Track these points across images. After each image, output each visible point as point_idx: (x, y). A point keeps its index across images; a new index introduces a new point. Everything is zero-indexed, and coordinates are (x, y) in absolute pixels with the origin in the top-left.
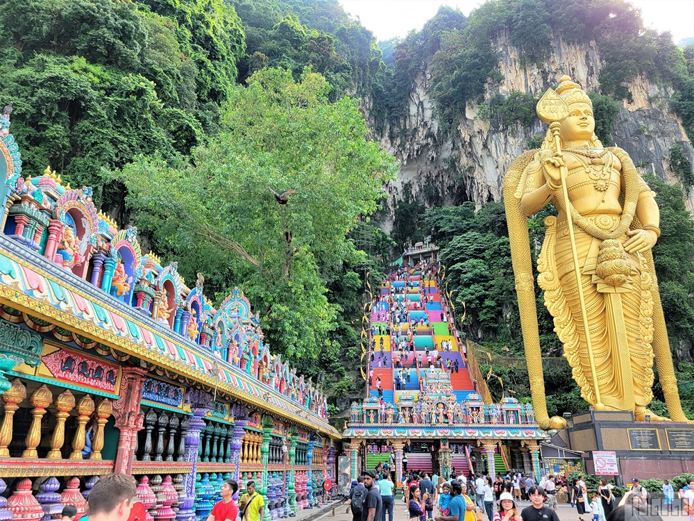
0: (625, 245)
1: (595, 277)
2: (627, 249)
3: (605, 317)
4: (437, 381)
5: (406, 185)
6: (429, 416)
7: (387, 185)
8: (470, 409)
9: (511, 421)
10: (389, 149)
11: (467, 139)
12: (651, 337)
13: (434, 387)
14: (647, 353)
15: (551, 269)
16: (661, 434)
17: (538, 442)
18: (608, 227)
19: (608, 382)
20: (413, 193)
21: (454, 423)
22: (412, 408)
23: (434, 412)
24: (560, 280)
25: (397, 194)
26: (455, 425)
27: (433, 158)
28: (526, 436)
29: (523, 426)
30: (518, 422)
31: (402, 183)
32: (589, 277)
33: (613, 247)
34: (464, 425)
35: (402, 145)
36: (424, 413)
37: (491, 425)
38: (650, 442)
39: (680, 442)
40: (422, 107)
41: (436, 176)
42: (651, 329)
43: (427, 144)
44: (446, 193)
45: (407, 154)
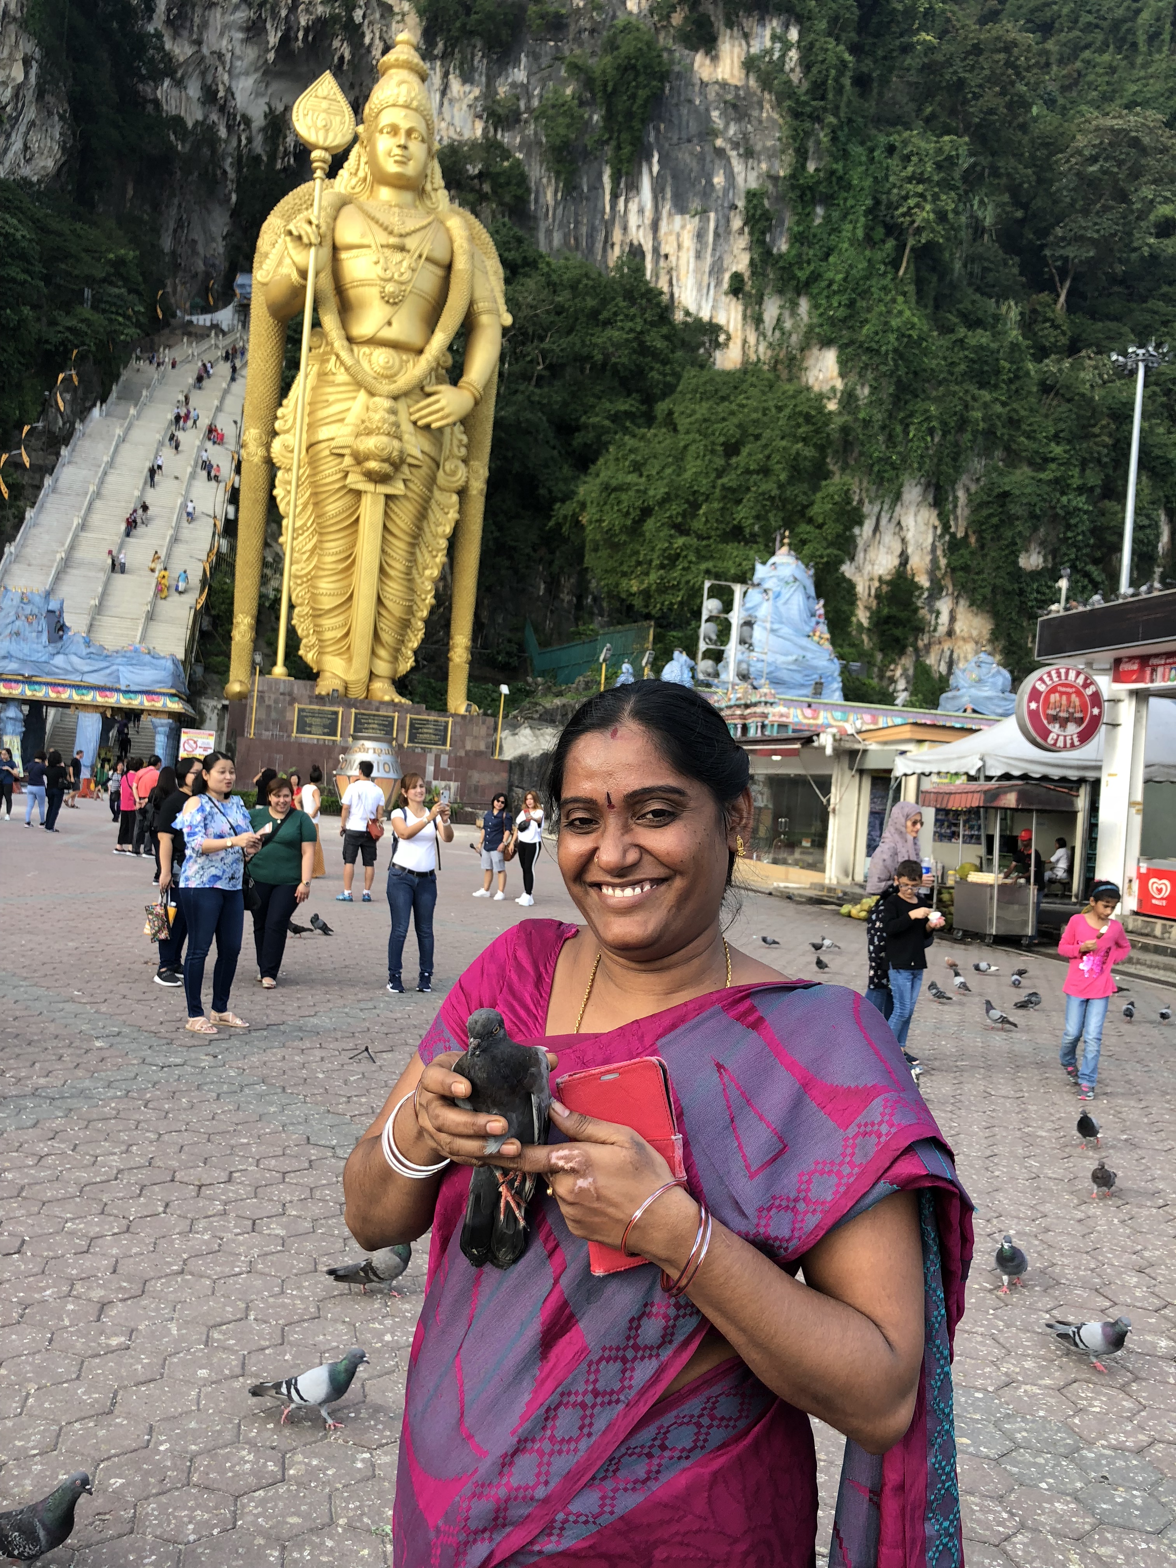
0: (411, 409)
1: (348, 461)
2: (414, 418)
7: (222, 108)
12: (436, 573)
14: (424, 596)
16: (346, 718)
24: (307, 450)
25: (250, 138)
28: (147, 704)
31: (266, 106)
32: (341, 459)
33: (383, 415)
38: (325, 727)
39: (370, 731)
42: (442, 559)
45: (279, 34)
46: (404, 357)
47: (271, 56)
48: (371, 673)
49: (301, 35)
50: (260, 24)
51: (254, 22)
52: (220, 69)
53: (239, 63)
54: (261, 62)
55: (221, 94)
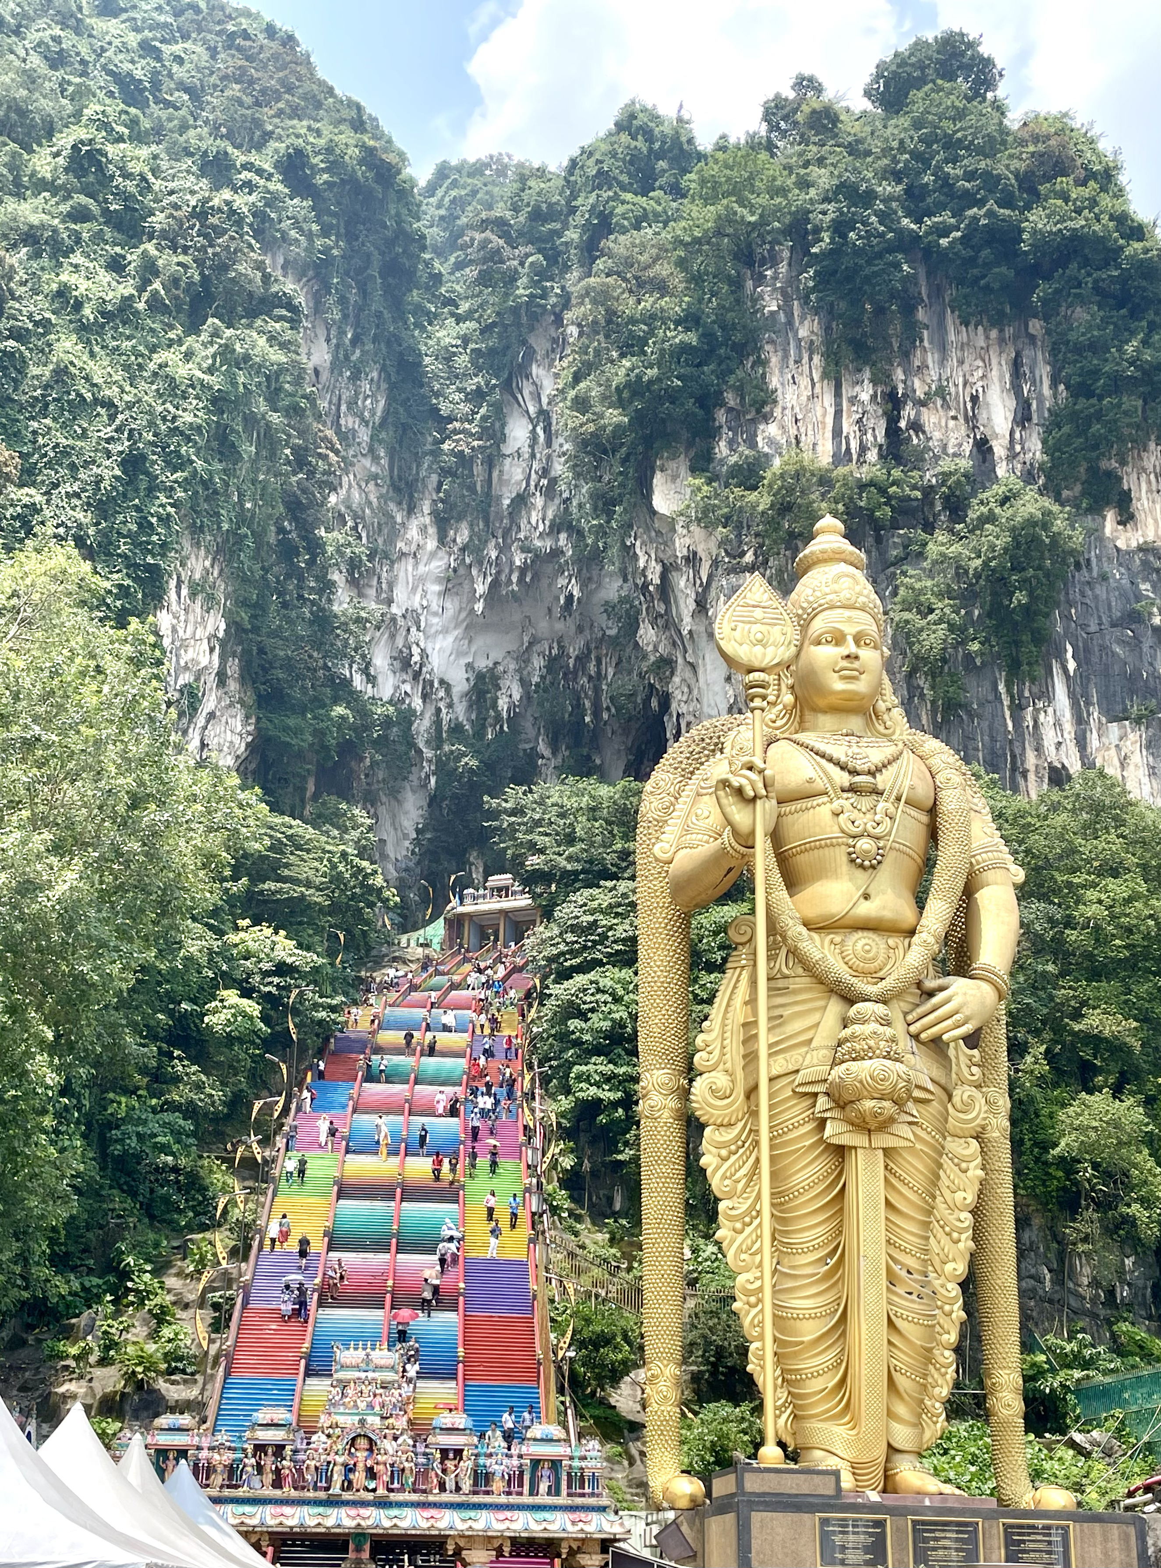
0: (910, 1018)
1: (822, 1102)
2: (913, 1029)
3: (842, 1209)
4: (363, 1375)
5: (480, 677)
6: (324, 1473)
7: (417, 675)
8: (438, 1456)
9: (543, 1487)
10: (433, 555)
11: (655, 577)
12: (960, 1268)
13: (350, 1391)
14: (947, 1308)
15: (729, 1065)
16: (897, 1530)
17: (606, 1545)
18: (872, 966)
19: (830, 1385)
20: (503, 704)
21: (391, 1490)
22: (283, 1447)
23: (340, 1459)
24: (748, 1097)
25: (450, 706)
26: (393, 1497)
27: (571, 596)
28: (570, 1528)
29: (569, 1501)
30: (558, 1493)
31: (469, 666)
32: (810, 1101)
33: (873, 1026)
34: (415, 1497)
35: (476, 547)
36: (312, 1463)
37: (488, 1499)
38: (867, 1550)
39: (941, 1552)
40: (547, 429)
41: (577, 658)
42: (966, 1244)
43: (556, 552)
44: (605, 716)
45: (490, 579)
46: (891, 942)
47: (479, 607)
48: (889, 1445)
49: (514, 578)
50: (462, 571)
51: (455, 570)
52: (413, 630)
53: (435, 620)
54: (463, 615)
55: (416, 658)
